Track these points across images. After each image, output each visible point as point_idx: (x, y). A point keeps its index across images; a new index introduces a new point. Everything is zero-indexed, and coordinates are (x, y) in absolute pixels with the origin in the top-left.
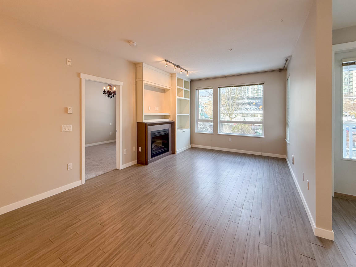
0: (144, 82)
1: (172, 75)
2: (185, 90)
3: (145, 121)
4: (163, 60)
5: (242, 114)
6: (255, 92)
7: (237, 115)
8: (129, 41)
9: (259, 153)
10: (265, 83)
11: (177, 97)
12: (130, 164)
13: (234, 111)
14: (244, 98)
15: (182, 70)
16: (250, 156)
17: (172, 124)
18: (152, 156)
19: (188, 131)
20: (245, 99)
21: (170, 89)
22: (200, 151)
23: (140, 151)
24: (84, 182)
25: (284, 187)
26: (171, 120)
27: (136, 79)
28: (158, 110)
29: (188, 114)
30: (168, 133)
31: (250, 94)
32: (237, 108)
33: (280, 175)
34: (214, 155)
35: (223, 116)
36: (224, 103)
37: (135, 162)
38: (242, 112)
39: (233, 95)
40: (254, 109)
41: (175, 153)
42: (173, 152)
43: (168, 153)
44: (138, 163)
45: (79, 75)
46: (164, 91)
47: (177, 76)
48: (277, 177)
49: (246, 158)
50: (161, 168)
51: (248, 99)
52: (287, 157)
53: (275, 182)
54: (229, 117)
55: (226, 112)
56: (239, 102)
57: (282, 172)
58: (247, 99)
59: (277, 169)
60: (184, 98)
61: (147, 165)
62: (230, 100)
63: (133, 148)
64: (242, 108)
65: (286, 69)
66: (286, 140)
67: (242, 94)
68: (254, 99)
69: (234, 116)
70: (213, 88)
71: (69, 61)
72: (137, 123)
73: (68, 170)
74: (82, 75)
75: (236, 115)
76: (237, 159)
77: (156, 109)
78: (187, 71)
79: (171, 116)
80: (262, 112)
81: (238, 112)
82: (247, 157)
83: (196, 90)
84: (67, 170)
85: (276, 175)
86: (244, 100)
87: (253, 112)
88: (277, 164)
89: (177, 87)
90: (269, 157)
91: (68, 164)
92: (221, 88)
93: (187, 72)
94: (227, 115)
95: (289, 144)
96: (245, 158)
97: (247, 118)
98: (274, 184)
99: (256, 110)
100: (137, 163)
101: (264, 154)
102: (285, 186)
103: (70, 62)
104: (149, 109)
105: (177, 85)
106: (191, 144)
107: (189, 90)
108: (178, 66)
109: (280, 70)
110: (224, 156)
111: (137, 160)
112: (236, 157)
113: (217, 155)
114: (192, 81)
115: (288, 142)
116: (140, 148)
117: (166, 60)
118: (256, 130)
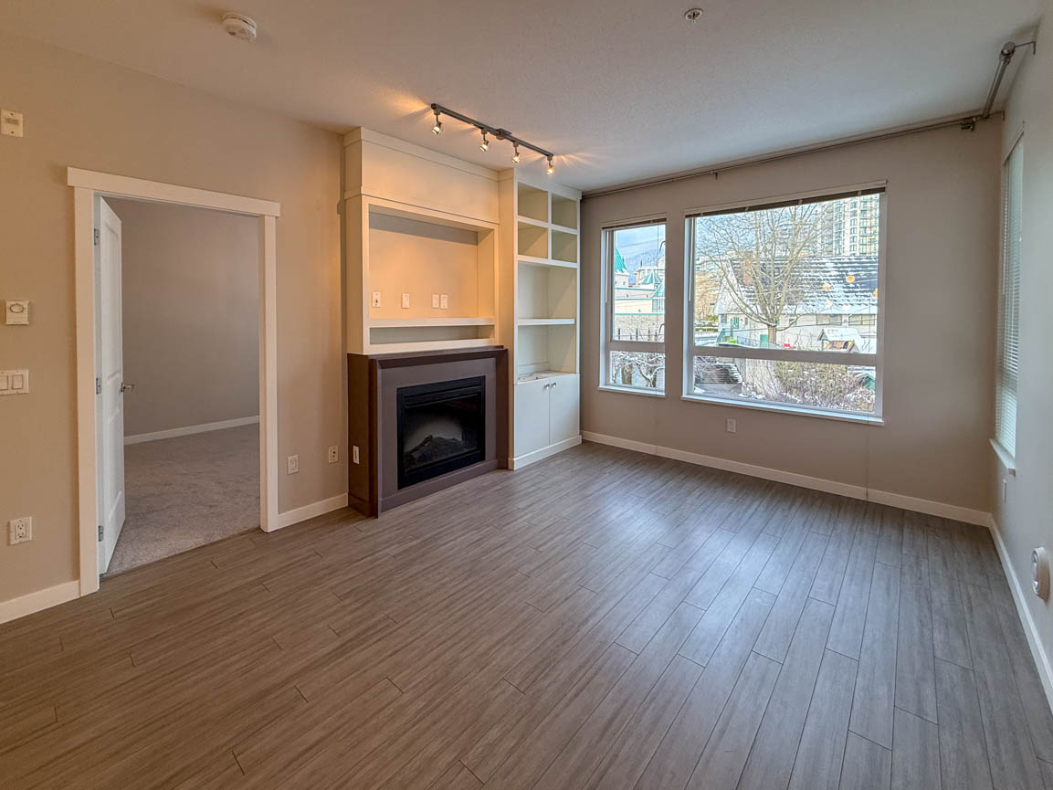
0: (366, 202)
1: (500, 175)
2: (555, 234)
3: (370, 349)
4: (426, 106)
5: (812, 314)
6: (866, 240)
7: (795, 318)
8: (219, 16)
9: (856, 492)
10: (889, 188)
11: (518, 258)
12: (316, 509)
13: (786, 307)
14: (824, 260)
15: (520, 148)
16: (813, 504)
17: (501, 357)
18: (403, 483)
19: (569, 383)
20: (827, 265)
21: (493, 230)
22: (610, 462)
23: (357, 461)
24: (90, 584)
25: (985, 748)
26: (498, 344)
27: (343, 190)
28: (445, 304)
29: (572, 320)
30: (479, 393)
31: (847, 249)
32: (793, 296)
33: (958, 643)
34: (658, 483)
35: (746, 323)
36: (750, 280)
37: (340, 500)
38: (815, 309)
39: (784, 254)
40: (859, 298)
41: (510, 467)
42: (503, 463)
43: (479, 465)
44: (349, 505)
45: (61, 175)
46: (473, 236)
47: (518, 178)
48: (939, 654)
49: (794, 510)
50: (418, 538)
51: (839, 265)
52: (997, 521)
53: (928, 691)
54: (766, 326)
55: (758, 309)
56: (805, 274)
57: (968, 616)
58: (833, 265)
59: (940, 596)
60: (550, 262)
61: (377, 517)
62: (770, 267)
63: (330, 450)
64: (815, 294)
65: (1002, 114)
66: (991, 441)
67: (819, 250)
68: (858, 264)
69: (783, 322)
70: (665, 220)
71: (9, 121)
72: (348, 354)
73: (12, 543)
74: (75, 177)
75: (791, 320)
76: (750, 511)
77: (435, 302)
78: (549, 156)
79: (497, 329)
80: (874, 310)
81: (800, 310)
82: (798, 504)
83: (603, 232)
84: (9, 544)
85: (938, 636)
86: (821, 267)
87: (856, 310)
88: (945, 563)
89: (518, 219)
90: (904, 511)
91: (11, 522)
92: (698, 219)
93: (549, 160)
94: (758, 318)
95: (1013, 472)
96: (790, 508)
97: (831, 328)
98: (920, 714)
99: (867, 303)
100: (347, 505)
101: (880, 496)
102: (989, 739)
103: (15, 122)
104: (406, 303)
105: (519, 214)
106: (581, 428)
107: (577, 232)
108: (501, 134)
109: (967, 123)
110: (697, 493)
111: (346, 494)
112: (748, 502)
113: (671, 484)
114: (587, 198)
115: (1009, 464)
116: (356, 449)
117: (434, 107)
118: (865, 372)
